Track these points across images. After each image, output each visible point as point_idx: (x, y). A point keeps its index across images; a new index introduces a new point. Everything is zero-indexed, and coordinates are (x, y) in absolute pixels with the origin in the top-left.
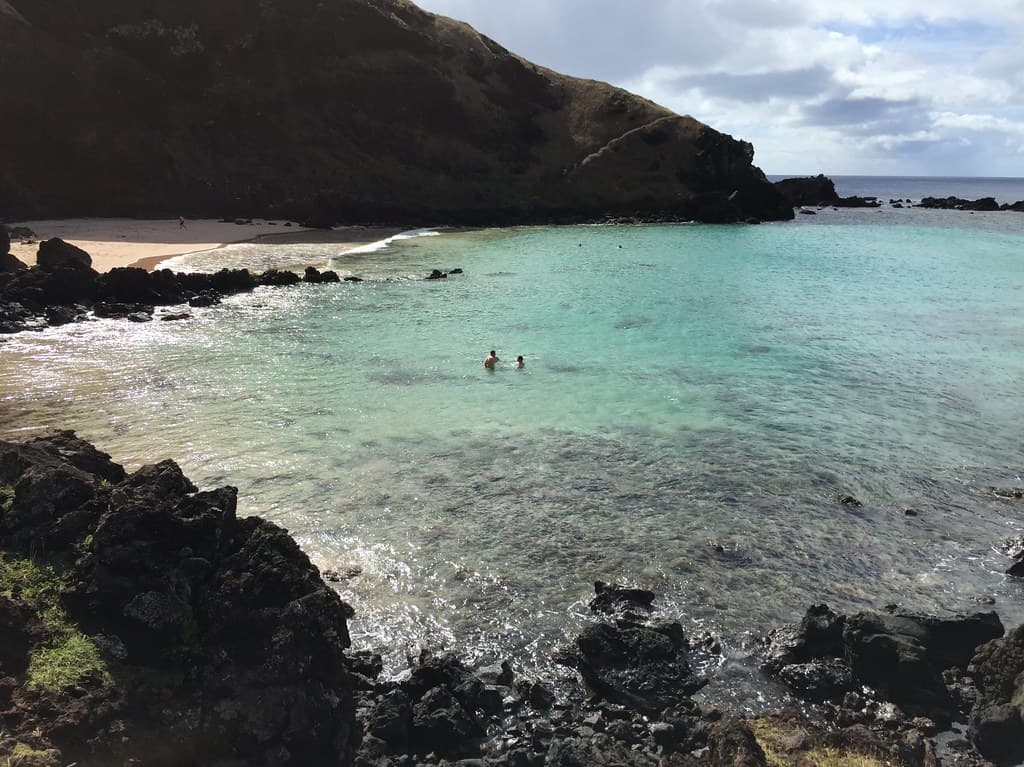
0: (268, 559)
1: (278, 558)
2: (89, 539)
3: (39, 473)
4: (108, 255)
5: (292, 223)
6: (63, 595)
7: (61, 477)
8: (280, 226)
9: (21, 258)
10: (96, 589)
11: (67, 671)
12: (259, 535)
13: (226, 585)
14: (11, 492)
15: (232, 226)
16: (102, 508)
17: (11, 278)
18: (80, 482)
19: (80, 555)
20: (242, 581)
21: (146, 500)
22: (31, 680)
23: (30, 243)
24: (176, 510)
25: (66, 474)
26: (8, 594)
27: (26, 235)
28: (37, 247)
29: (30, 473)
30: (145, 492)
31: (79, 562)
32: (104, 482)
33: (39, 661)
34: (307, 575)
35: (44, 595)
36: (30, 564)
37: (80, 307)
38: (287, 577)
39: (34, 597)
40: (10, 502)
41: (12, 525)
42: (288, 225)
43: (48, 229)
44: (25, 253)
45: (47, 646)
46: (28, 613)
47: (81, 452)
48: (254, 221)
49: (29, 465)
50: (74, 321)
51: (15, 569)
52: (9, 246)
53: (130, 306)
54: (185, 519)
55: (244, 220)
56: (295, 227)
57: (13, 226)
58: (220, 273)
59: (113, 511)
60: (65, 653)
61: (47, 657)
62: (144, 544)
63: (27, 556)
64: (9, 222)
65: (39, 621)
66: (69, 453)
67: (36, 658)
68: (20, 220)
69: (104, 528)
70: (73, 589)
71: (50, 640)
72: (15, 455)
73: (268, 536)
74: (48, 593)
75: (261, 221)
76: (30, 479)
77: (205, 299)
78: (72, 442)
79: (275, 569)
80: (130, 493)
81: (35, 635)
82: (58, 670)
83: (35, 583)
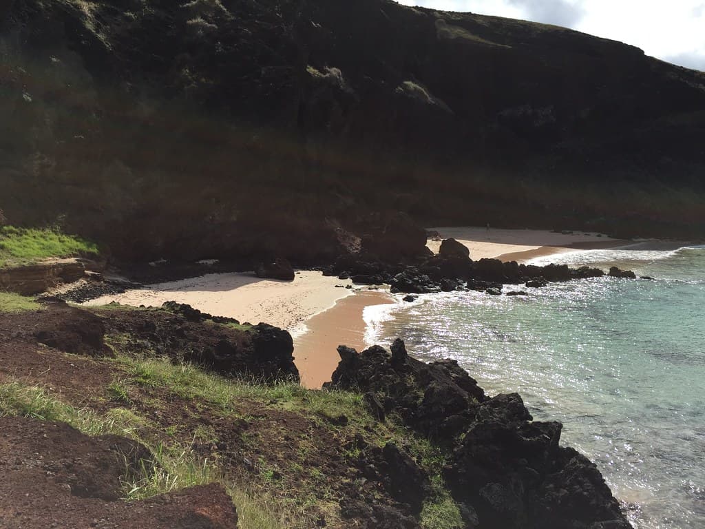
0: (581, 484)
1: (588, 485)
2: (463, 436)
3: (438, 385)
4: (480, 250)
5: (602, 235)
6: (444, 469)
7: (451, 390)
8: (593, 237)
9: (431, 249)
10: (465, 471)
11: (442, 522)
12: (575, 463)
13: (549, 494)
14: (422, 394)
15: (559, 235)
16: (472, 417)
17: (425, 260)
18: (461, 397)
19: (456, 445)
20: (561, 495)
21: (502, 419)
22: (422, 521)
23: (437, 240)
24: (519, 430)
25: (453, 390)
26: (415, 459)
27: (435, 236)
28: (441, 243)
29: (433, 384)
30: (500, 413)
31: (455, 450)
32: (474, 400)
33: (427, 510)
34: (610, 504)
35: (433, 466)
36: (428, 443)
37: (460, 281)
38: (594, 502)
39: (428, 465)
40: (421, 400)
41: (421, 415)
42: (599, 236)
43: (447, 233)
44: (434, 246)
45: (432, 500)
46: (424, 476)
47: (460, 376)
48: (575, 233)
49: (433, 379)
50: (455, 290)
51: (420, 444)
52: (426, 242)
53: (488, 283)
54: (524, 438)
55: (568, 232)
56: (605, 238)
57: (429, 230)
58: (548, 266)
59: (479, 421)
60: (442, 510)
61: (432, 508)
62: (497, 449)
63: (426, 437)
64: (427, 227)
65: (429, 482)
66: (454, 375)
67: (427, 508)
68: (434, 227)
69: (473, 431)
70: (451, 467)
71: (435, 497)
72: (427, 371)
73: (582, 466)
74: (437, 465)
75: (580, 233)
76: (434, 388)
77: (537, 283)
78: (456, 368)
79: (585, 493)
80: (492, 412)
81: (426, 492)
82: (438, 520)
83: (430, 456)
